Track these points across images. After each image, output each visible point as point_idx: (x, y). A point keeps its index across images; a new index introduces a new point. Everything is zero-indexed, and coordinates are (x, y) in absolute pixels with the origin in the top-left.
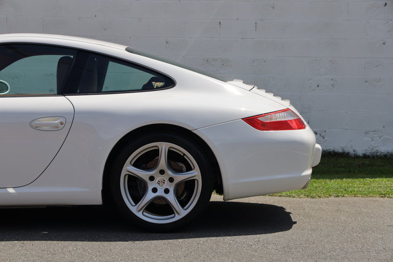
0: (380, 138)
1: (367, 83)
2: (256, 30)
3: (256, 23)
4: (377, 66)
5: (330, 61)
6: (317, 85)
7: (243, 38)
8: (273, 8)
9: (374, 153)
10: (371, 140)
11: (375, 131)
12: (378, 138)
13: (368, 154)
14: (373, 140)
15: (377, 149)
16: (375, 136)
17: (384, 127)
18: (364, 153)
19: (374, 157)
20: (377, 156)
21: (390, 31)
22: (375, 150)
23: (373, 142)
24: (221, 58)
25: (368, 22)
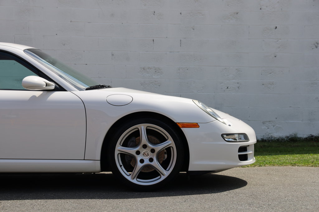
0: (274, 127)
1: (263, 86)
2: (181, 46)
3: (181, 41)
4: (270, 73)
5: (236, 70)
6: (227, 87)
7: (171, 52)
8: (194, 29)
9: (269, 138)
10: (267, 128)
11: (269, 122)
12: (272, 127)
13: (265, 139)
14: (268, 128)
15: (272, 135)
16: (270, 125)
17: (276, 118)
18: (262, 138)
19: (269, 141)
20: (272, 140)
21: (279, 47)
22: (270, 135)
23: (268, 130)
24: (154, 67)
25: (264, 41)
